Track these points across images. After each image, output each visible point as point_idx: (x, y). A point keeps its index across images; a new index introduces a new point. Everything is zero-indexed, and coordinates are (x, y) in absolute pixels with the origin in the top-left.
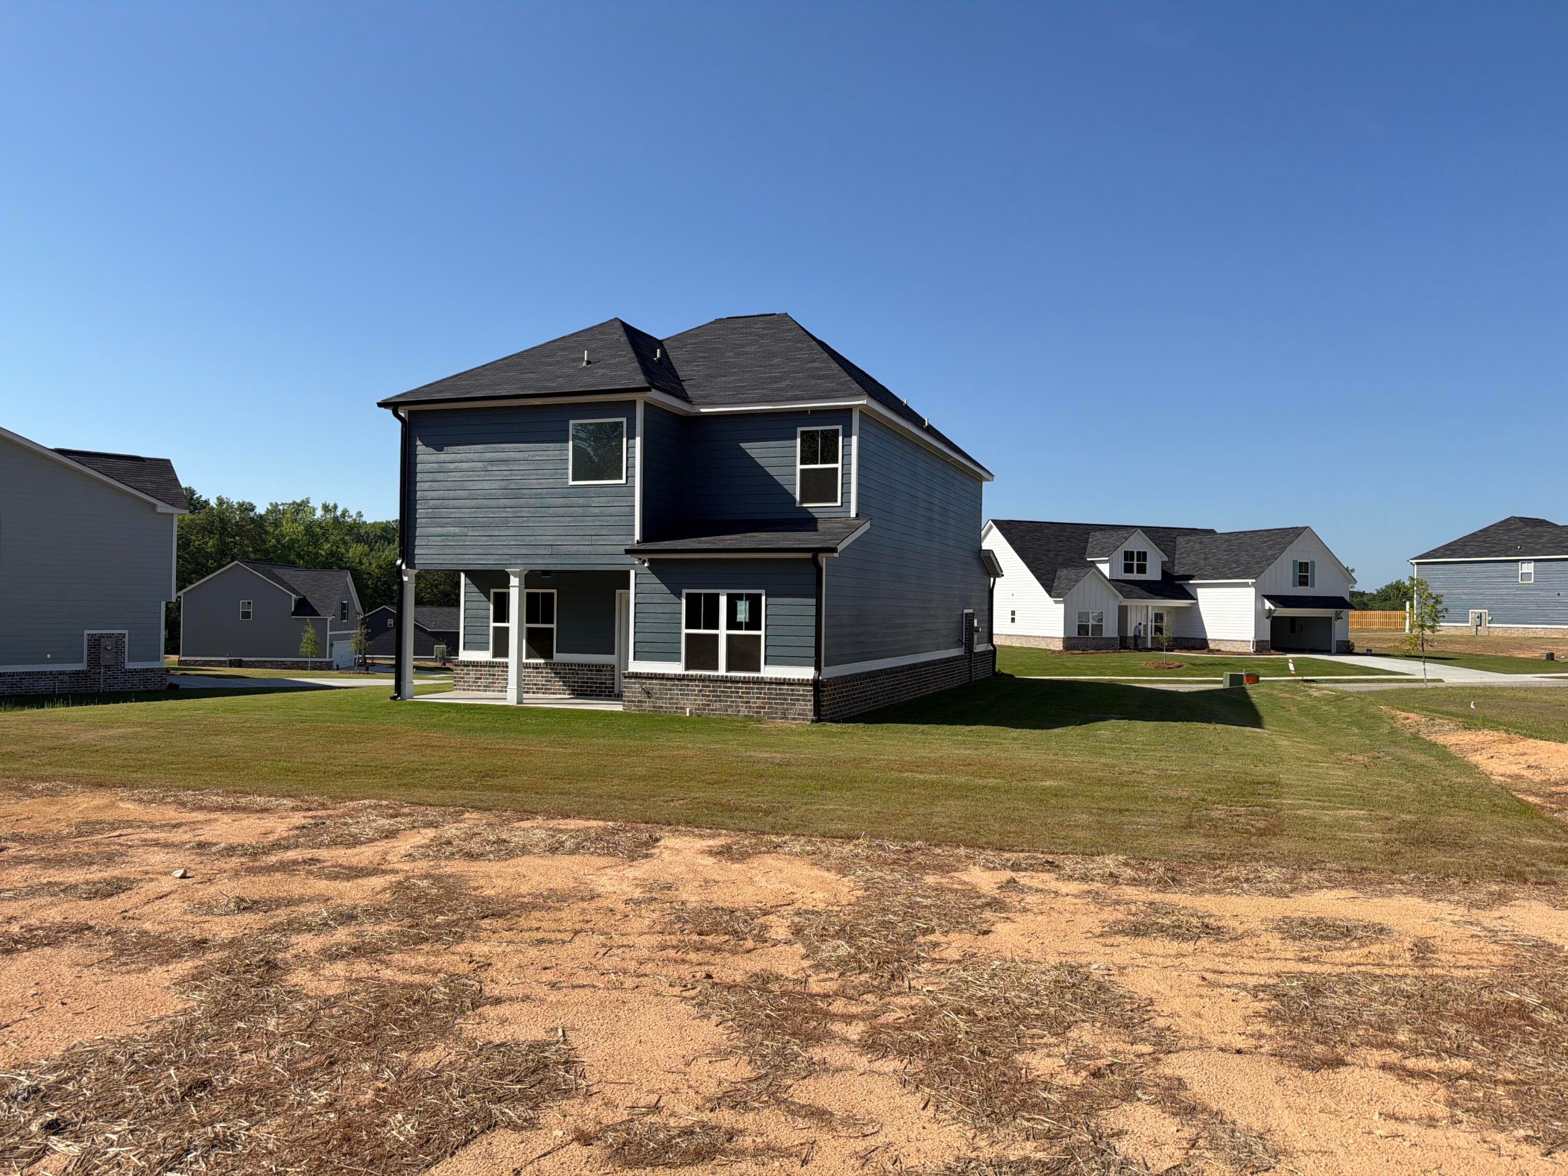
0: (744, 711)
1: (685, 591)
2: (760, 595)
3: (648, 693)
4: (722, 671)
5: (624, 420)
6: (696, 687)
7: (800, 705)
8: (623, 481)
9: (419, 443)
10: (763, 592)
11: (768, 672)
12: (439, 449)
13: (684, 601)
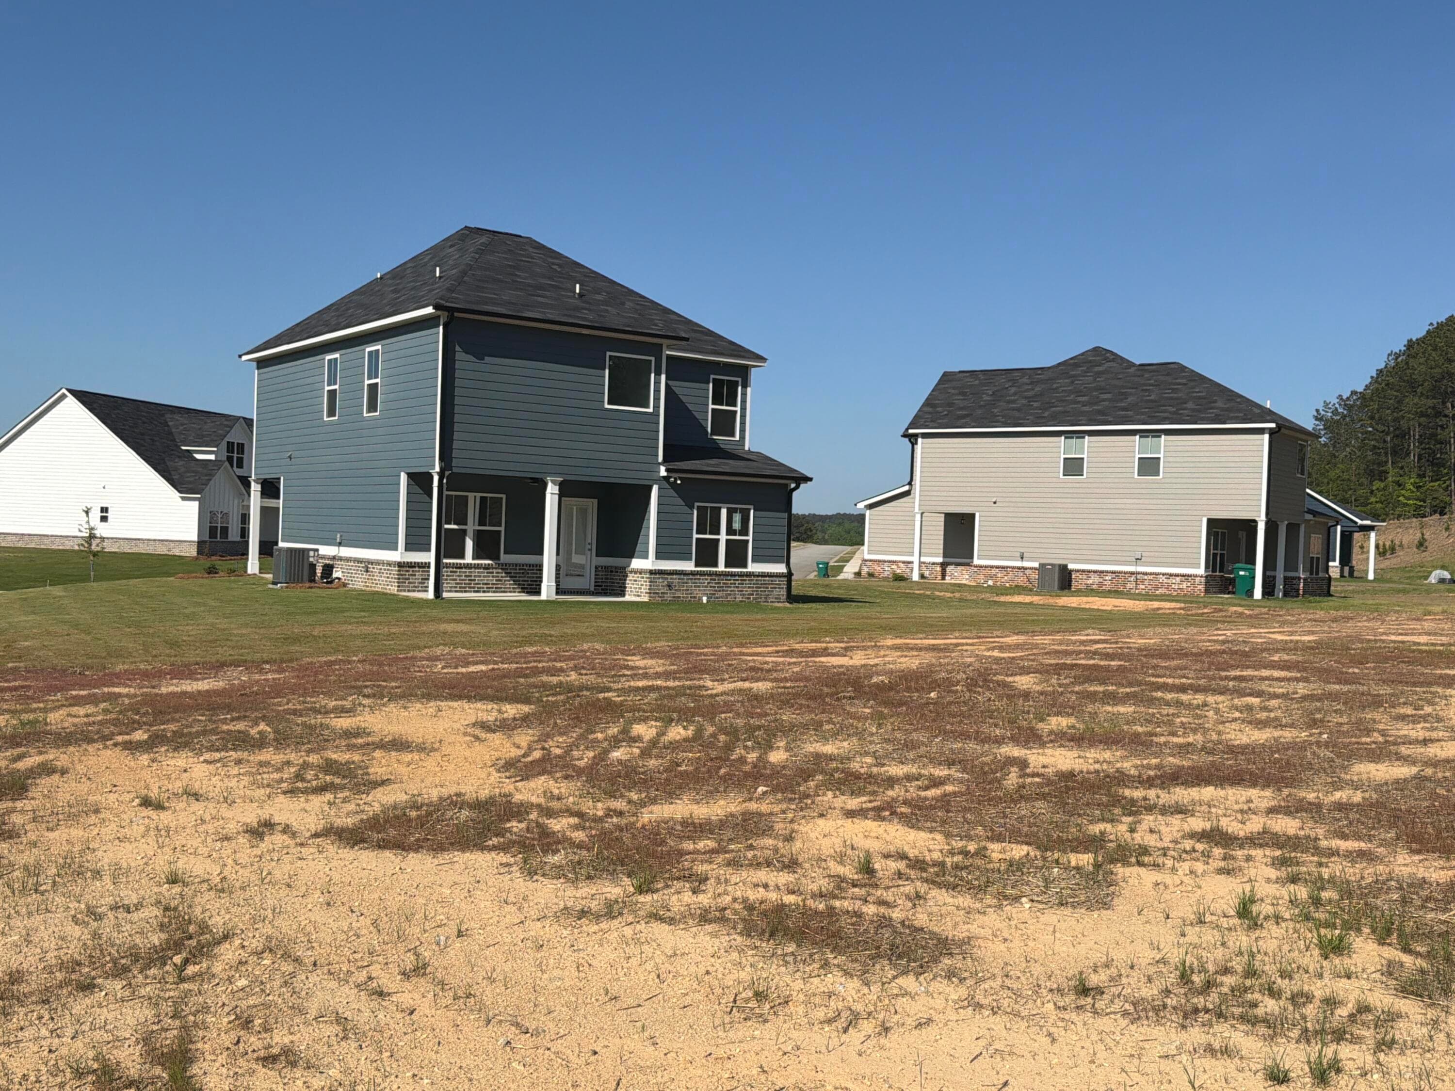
0: (739, 598)
1: (696, 504)
2: (749, 510)
3: (669, 586)
4: (721, 567)
5: (653, 359)
6: (706, 580)
7: (776, 592)
8: (651, 410)
9: (458, 348)
10: (752, 507)
11: (753, 567)
12: (480, 357)
13: (695, 512)
